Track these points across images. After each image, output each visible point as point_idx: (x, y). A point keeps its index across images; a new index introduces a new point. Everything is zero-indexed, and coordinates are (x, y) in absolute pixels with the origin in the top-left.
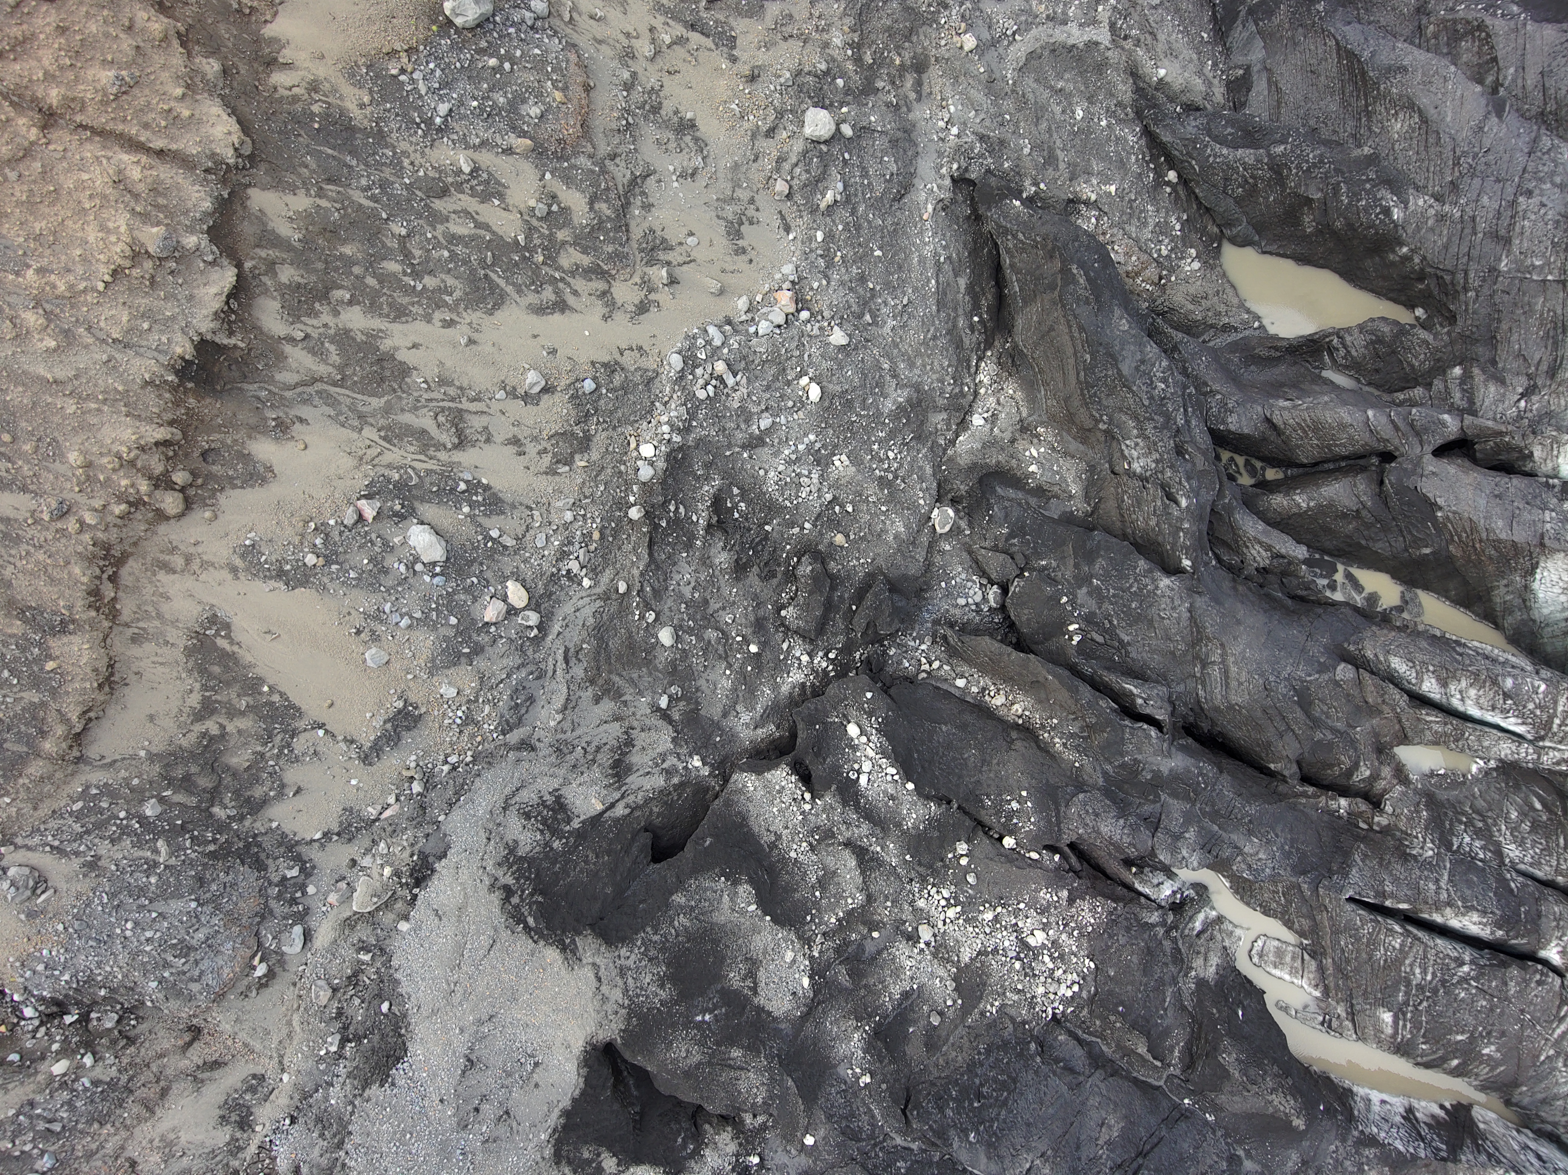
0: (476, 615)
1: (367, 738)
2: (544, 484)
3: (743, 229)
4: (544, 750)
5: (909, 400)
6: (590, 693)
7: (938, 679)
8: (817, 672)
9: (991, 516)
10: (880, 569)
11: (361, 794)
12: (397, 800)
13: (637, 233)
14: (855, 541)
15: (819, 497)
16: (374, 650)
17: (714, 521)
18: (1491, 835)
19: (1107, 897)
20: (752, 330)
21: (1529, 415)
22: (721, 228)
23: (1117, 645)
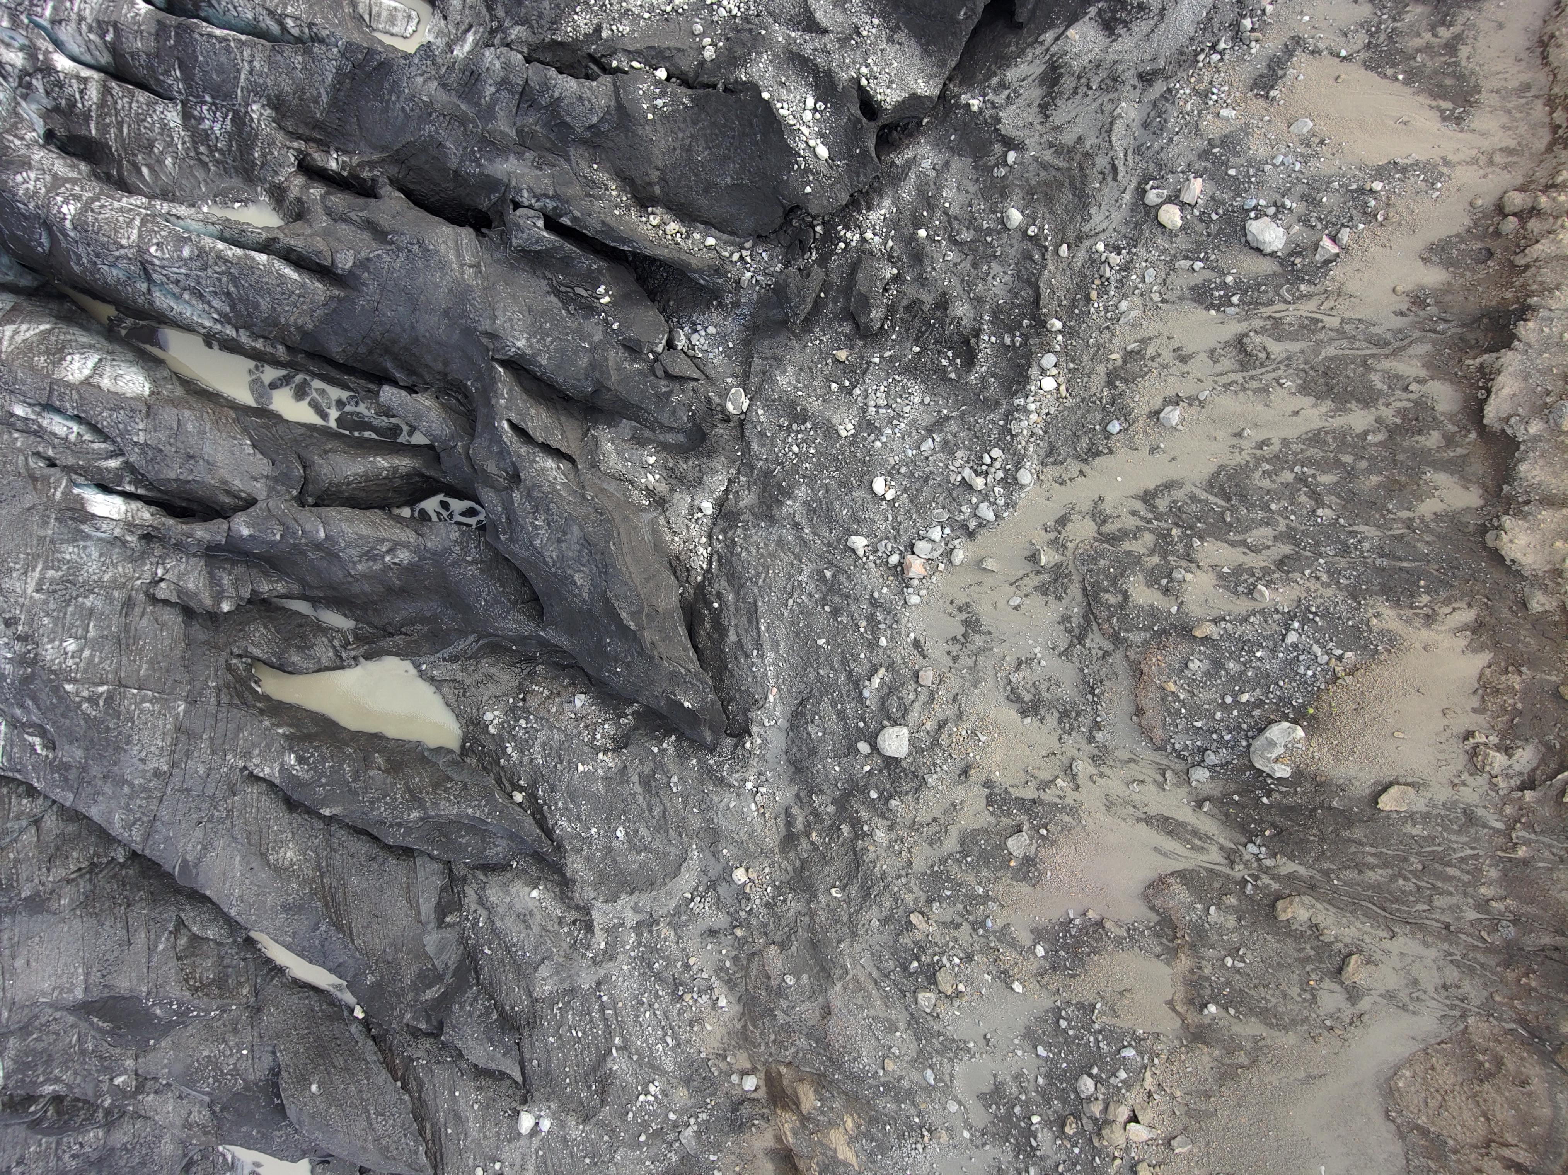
0: (1210, 185)
1: (1300, 58)
2: (1151, 327)
3: (963, 630)
4: (1130, 77)
5: (780, 503)
6: (1088, 144)
7: (732, 244)
8: (856, 226)
9: (690, 410)
10: (798, 338)
11: (1298, 8)
12: (1264, 11)
13: (1074, 589)
14: (825, 359)
15: (866, 389)
16: (1305, 130)
17: (973, 341)
18: (192, 136)
19: (561, 44)
20: (947, 531)
21: (153, 559)
22: (986, 623)
23: (562, 289)
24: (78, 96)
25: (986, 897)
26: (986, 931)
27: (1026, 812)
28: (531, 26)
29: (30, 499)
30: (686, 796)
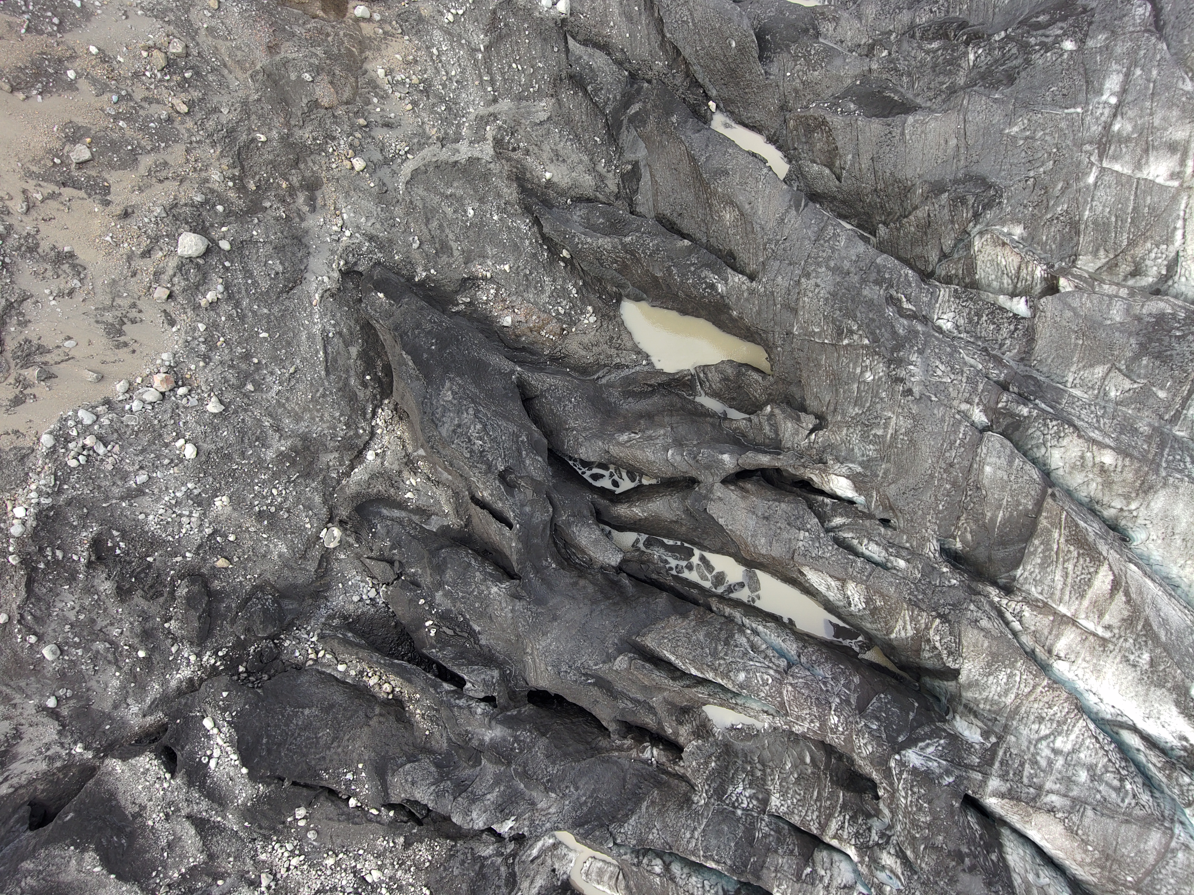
3: (124, 328)
5: (293, 448)
7: (324, 664)
8: (205, 667)
9: (374, 534)
10: (267, 582)
13: (10, 345)
14: (240, 561)
15: (200, 531)
17: (93, 558)
18: (765, 783)
19: (447, 837)
20: (127, 407)
21: (816, 446)
22: (100, 330)
23: (466, 635)
24: (847, 824)
25: (116, 117)
26: (118, 93)
27: (71, 178)
28: (473, 854)
29: (892, 491)
30: (406, 231)
